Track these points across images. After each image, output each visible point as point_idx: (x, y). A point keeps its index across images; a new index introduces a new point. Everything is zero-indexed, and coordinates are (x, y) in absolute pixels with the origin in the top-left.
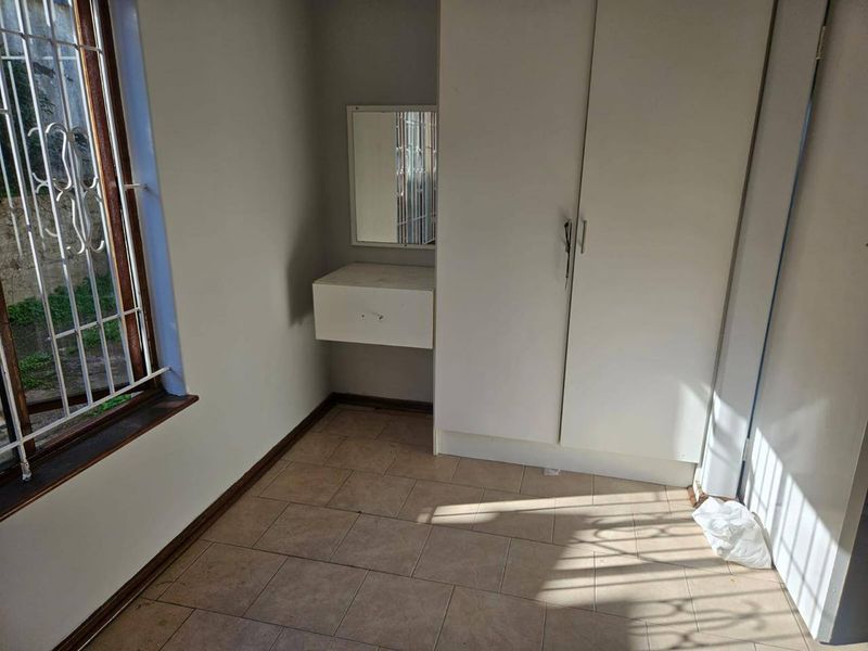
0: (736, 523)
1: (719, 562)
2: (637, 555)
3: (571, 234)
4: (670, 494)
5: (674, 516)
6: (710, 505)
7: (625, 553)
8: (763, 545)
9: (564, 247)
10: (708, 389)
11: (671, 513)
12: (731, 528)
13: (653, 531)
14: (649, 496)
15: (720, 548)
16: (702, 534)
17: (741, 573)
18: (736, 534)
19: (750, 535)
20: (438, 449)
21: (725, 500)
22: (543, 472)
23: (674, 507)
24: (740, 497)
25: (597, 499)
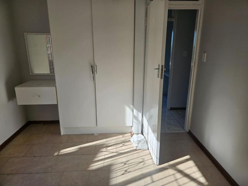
0: (139, 139)
1: (136, 150)
2: (116, 152)
3: (93, 69)
4: (126, 135)
5: (127, 140)
6: (135, 136)
7: (113, 152)
8: (146, 143)
9: (92, 72)
10: (132, 106)
11: (126, 140)
12: (138, 141)
13: (121, 145)
14: (121, 136)
15: (136, 147)
16: (133, 144)
17: (141, 152)
18: (139, 142)
19: (142, 142)
20: (62, 133)
21: (138, 134)
22: (93, 135)
23: (127, 138)
24: (142, 133)
25: (108, 139)
